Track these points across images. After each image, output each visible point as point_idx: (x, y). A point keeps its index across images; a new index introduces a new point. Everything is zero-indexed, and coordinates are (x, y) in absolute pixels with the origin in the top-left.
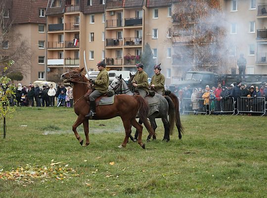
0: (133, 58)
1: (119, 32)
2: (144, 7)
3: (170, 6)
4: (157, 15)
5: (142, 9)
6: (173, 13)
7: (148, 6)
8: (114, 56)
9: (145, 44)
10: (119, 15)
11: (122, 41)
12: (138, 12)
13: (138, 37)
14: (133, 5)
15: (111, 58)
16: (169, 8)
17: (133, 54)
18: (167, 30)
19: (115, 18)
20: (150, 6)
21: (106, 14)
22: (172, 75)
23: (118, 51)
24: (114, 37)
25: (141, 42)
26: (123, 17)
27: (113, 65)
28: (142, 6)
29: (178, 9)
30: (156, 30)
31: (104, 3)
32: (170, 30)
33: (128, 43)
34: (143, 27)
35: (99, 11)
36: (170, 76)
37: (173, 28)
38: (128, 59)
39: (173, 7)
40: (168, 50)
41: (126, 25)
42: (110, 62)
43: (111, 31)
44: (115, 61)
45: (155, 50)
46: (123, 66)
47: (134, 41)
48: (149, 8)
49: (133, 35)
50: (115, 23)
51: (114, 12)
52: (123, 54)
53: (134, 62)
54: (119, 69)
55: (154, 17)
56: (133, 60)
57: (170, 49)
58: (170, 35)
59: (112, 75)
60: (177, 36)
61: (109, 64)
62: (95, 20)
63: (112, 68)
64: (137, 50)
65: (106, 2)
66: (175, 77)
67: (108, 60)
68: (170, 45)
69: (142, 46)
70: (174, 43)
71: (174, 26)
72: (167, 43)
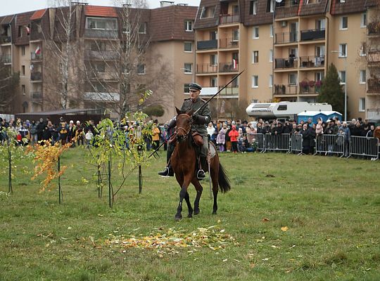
0: (312, 84)
1: (292, 50)
2: (328, 15)
3: (365, 11)
4: (345, 25)
5: (324, 17)
6: (369, 21)
7: (333, 13)
8: (285, 82)
9: (329, 64)
10: (293, 27)
11: (297, 60)
12: (320, 22)
13: (319, 56)
14: (312, 12)
15: (281, 84)
16: (363, 15)
17: (312, 78)
18: (361, 45)
19: (287, 30)
20: (337, 13)
21: (275, 26)
22: (368, 105)
23: (291, 76)
24: (286, 56)
25: (323, 62)
26: (299, 28)
27: (284, 94)
28: (325, 13)
29: (376, 16)
30: (344, 46)
31: (272, 11)
32: (364, 45)
33: (305, 64)
34: (326, 41)
35: (266, 21)
36: (364, 108)
37: (368, 43)
38: (305, 87)
39: (369, 14)
40: (361, 74)
41: (302, 40)
42: (280, 90)
43: (281, 49)
44: (287, 89)
45: (344, 73)
46: (298, 96)
47: (314, 61)
48: (335, 16)
49: (312, 54)
50: (287, 37)
51: (286, 22)
52: (299, 79)
53: (313, 89)
54: (293, 99)
55: (341, 28)
56: (312, 87)
57: (364, 72)
58: (364, 52)
59: (284, 108)
60: (375, 53)
61: (278, 94)
62: (260, 33)
63: (283, 99)
64: (317, 73)
65: (276, 9)
66: (372, 110)
67: (277, 88)
68: (363, 65)
69: (325, 68)
70: (370, 63)
71: (370, 39)
72: (361, 63)
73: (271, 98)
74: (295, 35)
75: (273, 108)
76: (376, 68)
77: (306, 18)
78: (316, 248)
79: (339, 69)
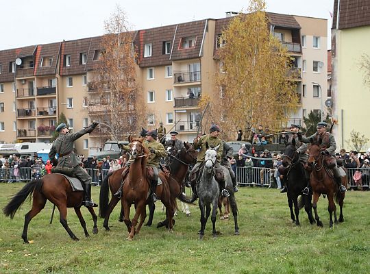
0: (47, 129)
1: (31, 102)
2: (57, 75)
3: (85, 74)
4: (71, 84)
5: (55, 77)
6: (89, 81)
7: (61, 74)
8: (26, 127)
9: (60, 114)
10: (31, 84)
11: (35, 111)
12: (51, 81)
13: (52, 107)
14: (45, 73)
15: (23, 129)
16: (83, 76)
17: (47, 124)
18: (83, 99)
19: (26, 87)
20: (64, 74)
21: (17, 83)
22: (90, 145)
23: (31, 122)
24: (26, 107)
25: (55, 112)
26: (35, 85)
27: (26, 136)
28: (55, 74)
29: (94, 78)
30: (71, 99)
31: (13, 72)
32: (86, 99)
33: (41, 113)
34: (56, 96)
35: (9, 80)
36: (87, 147)
37: (89, 97)
38: (42, 130)
39: (88, 75)
40: (84, 121)
41: (38, 94)
42: (23, 134)
43: (22, 101)
44: (28, 132)
45: (71, 120)
46: (37, 138)
47: (48, 111)
48: (63, 76)
49: (46, 105)
50: (26, 92)
51: (25, 80)
52: (37, 125)
53: (48, 133)
54: (33, 141)
55: (68, 86)
56: (47, 131)
57: (86, 119)
58: (86, 105)
59: (26, 147)
60: (94, 105)
61: (21, 136)
62: (4, 89)
63: (25, 141)
64: (51, 120)
65: (16, 70)
66: (94, 148)
67: (20, 132)
68: (86, 115)
69: (57, 116)
70: (91, 113)
71: (90, 94)
72: (84, 113)
73: (15, 140)
74: (33, 91)
75: (18, 147)
76: (95, 116)
77: (41, 78)
78: (54, 255)
79: (68, 117)
